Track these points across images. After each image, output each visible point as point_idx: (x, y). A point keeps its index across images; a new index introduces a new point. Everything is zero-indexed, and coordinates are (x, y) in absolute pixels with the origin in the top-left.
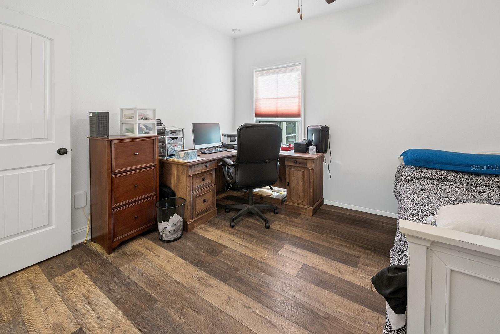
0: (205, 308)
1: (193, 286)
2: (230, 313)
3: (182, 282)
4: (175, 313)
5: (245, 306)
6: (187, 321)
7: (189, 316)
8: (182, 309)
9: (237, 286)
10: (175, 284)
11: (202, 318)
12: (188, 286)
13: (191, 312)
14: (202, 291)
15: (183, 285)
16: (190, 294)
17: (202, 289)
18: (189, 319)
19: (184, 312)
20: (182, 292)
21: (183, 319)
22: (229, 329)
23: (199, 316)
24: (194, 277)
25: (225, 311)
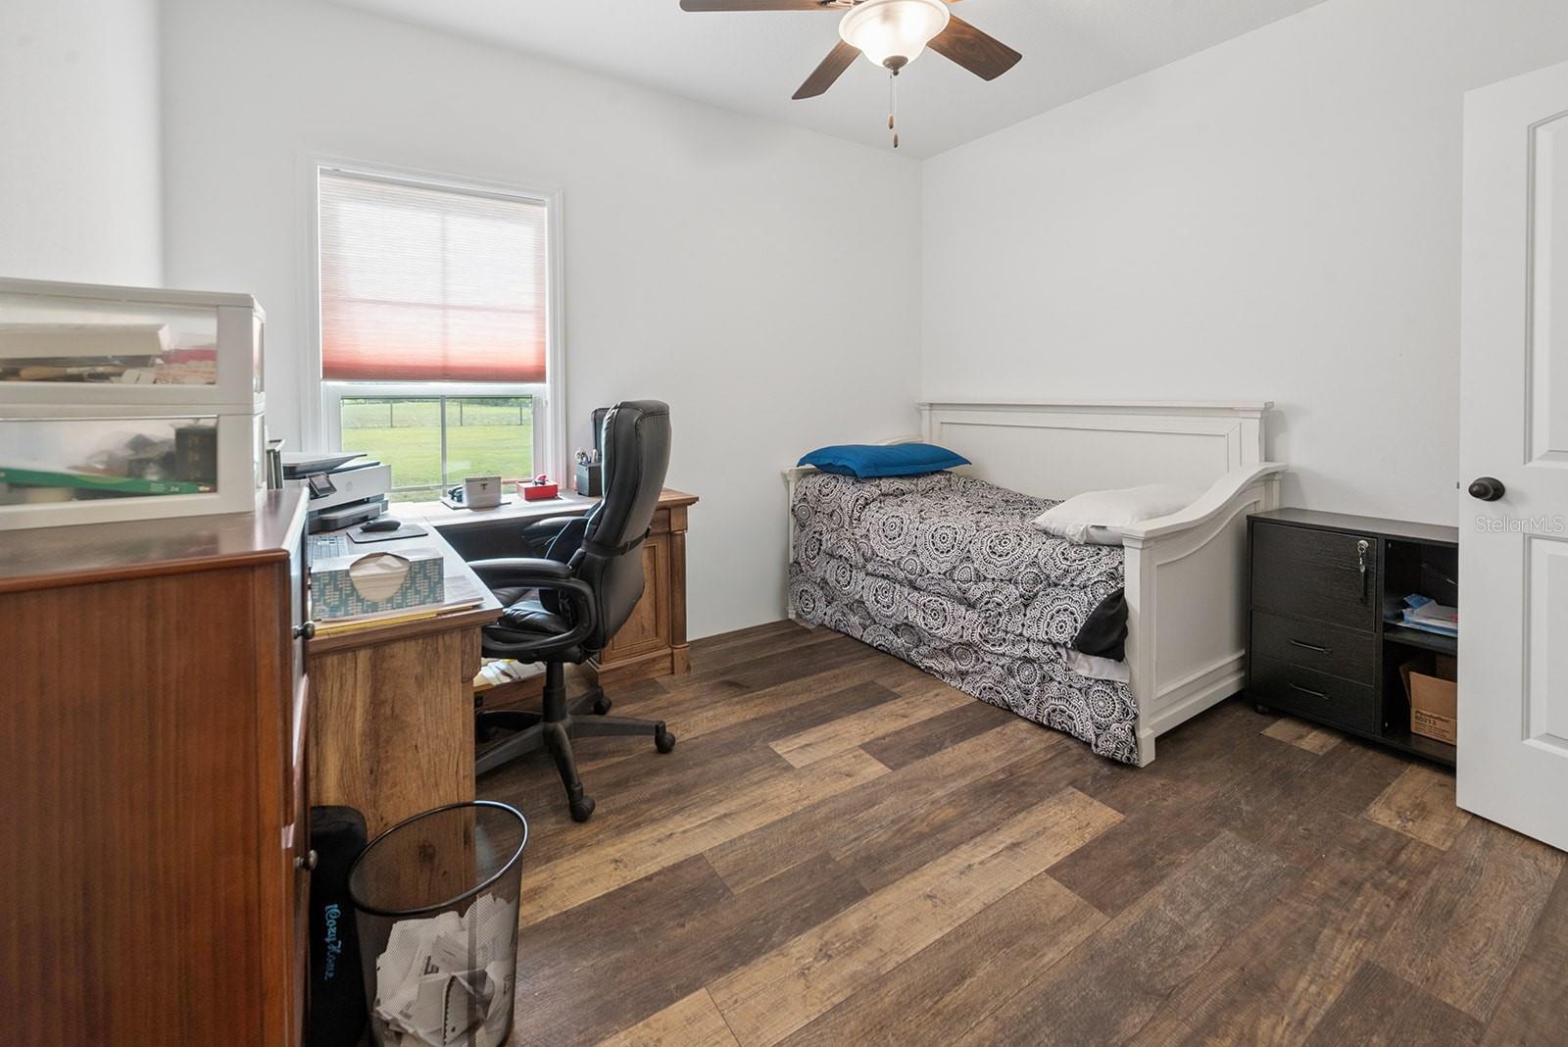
0: (952, 957)
1: (853, 977)
2: (977, 907)
3: (819, 1011)
4: (954, 1040)
5: (962, 873)
6: (991, 1005)
7: (972, 999)
8: (942, 1017)
9: (891, 872)
10: (821, 1035)
11: (985, 969)
12: (848, 992)
13: (959, 995)
14: (882, 956)
15: (837, 1008)
16: (884, 991)
17: (876, 955)
18: (984, 1003)
19: (955, 1011)
20: (868, 1014)
21: (982, 1018)
22: (1025, 918)
23: (978, 974)
24: (808, 969)
25: (970, 915)
